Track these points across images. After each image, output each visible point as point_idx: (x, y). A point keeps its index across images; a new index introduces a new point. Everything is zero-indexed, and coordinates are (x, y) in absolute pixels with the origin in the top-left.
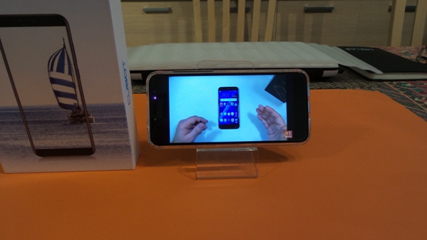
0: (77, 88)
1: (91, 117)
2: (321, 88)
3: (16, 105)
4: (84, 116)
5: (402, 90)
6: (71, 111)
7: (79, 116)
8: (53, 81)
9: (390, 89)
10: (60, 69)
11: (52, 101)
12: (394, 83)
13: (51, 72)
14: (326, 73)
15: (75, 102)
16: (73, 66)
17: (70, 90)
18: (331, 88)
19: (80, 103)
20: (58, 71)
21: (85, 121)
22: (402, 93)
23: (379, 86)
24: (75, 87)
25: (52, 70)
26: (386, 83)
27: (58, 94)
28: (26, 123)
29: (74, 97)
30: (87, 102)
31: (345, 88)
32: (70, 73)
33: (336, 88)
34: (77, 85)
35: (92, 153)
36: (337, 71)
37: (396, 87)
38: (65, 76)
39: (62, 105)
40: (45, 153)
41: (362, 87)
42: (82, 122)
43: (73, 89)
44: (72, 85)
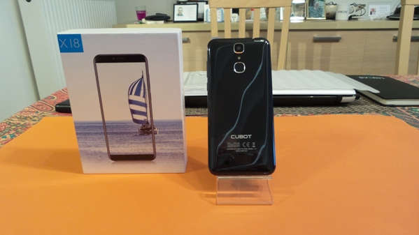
0: (148, 108)
1: (156, 130)
2: (341, 113)
3: (101, 120)
4: (151, 129)
5: (414, 114)
6: (141, 125)
7: (147, 130)
8: (131, 102)
9: (403, 113)
10: (138, 93)
11: (128, 117)
12: (406, 108)
13: (131, 96)
14: (344, 99)
15: (145, 118)
16: (147, 91)
17: (142, 109)
18: (350, 112)
19: (149, 119)
20: (135, 95)
21: (151, 133)
22: (414, 117)
23: (393, 111)
24: (146, 107)
25: (131, 94)
26: (399, 108)
27: (133, 112)
28: (106, 134)
29: (145, 114)
30: (154, 118)
31: (362, 113)
32: (144, 97)
33: (354, 112)
34: (148, 105)
35: (153, 159)
36: (354, 97)
37: (409, 112)
38: (140, 99)
39: (135, 120)
40: (117, 158)
41: (377, 112)
42: (148, 134)
43: (144, 108)
44: (145, 105)
